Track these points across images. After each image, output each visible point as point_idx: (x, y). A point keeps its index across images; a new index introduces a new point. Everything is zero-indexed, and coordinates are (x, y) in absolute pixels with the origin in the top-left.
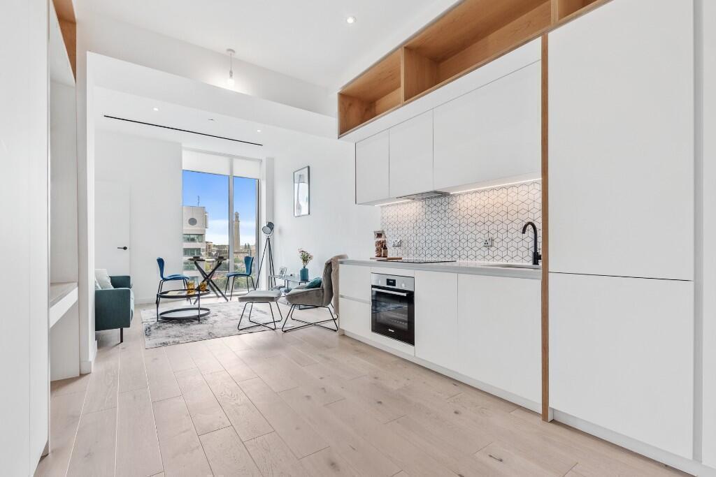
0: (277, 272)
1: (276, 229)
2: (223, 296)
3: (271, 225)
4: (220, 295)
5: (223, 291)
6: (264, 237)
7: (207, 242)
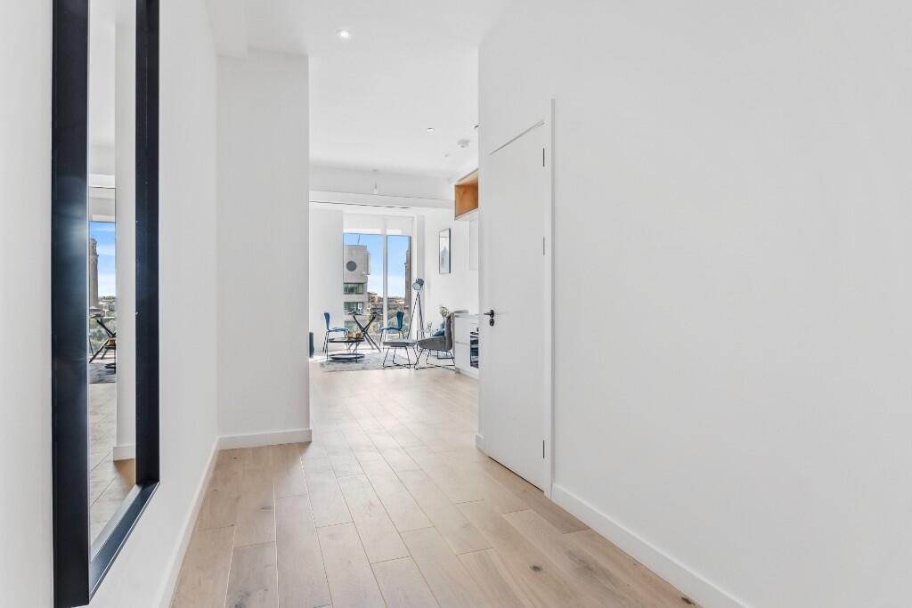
0: (425, 326)
1: (425, 285)
2: (378, 349)
3: (421, 282)
4: (375, 347)
5: (378, 345)
6: (414, 293)
7: (369, 293)
